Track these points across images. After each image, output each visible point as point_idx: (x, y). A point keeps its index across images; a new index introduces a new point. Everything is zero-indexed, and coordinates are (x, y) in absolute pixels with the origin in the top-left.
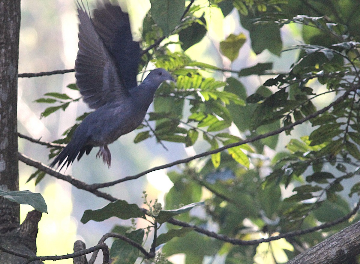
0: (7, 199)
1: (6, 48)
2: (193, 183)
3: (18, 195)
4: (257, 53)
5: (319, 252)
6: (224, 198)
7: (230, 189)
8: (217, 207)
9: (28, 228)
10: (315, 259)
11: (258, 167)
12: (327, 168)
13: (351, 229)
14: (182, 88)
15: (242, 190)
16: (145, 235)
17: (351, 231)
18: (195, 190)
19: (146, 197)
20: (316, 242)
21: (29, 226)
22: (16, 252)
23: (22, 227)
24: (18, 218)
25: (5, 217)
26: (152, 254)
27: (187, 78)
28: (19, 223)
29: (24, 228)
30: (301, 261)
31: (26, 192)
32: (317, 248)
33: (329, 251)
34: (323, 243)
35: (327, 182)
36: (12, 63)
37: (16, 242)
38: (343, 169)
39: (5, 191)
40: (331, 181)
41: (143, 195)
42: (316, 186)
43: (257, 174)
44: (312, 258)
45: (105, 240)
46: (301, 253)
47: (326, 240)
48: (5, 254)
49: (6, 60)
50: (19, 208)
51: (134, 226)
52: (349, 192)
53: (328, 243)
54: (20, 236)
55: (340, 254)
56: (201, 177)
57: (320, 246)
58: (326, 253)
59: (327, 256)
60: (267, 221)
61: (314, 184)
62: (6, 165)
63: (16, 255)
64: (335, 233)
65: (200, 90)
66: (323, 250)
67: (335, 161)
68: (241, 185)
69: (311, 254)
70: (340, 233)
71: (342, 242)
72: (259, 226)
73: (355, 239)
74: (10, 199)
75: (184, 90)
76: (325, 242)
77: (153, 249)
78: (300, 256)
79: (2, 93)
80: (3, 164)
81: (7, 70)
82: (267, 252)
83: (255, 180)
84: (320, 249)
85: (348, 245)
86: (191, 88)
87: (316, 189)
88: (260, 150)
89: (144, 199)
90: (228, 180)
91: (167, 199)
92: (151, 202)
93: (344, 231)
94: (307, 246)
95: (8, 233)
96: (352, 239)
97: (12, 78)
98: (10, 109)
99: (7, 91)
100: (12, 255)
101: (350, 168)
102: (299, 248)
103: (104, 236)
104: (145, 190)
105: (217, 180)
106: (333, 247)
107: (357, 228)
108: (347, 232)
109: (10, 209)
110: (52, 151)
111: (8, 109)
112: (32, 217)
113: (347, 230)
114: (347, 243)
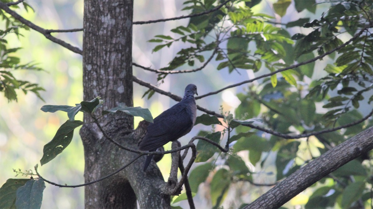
0: (125, 113)
1: (124, 8)
2: (255, 102)
3: (133, 110)
4: (299, 11)
5: (342, 149)
6: (276, 112)
7: (280, 106)
8: (271, 118)
9: (140, 132)
10: (339, 154)
11: (300, 90)
12: (352, 84)
13: (364, 133)
14: (250, 32)
15: (289, 106)
16: (222, 135)
17: (364, 134)
18: (255, 106)
19: (222, 109)
20: (340, 142)
21: (141, 131)
22: (131, 149)
23: (136, 132)
24: (132, 126)
25: (123, 125)
26: (226, 150)
27: (253, 24)
28: (133, 128)
29: (137, 132)
30: (330, 155)
31: (138, 108)
32: (341, 146)
33: (349, 148)
34: (345, 143)
35: (352, 94)
36: (129, 17)
37: (131, 142)
38: (363, 85)
39: (124, 107)
40: (355, 93)
41: (220, 108)
42: (345, 97)
43: (299, 95)
44: (337, 154)
45: (193, 141)
46: (329, 150)
47: (347, 141)
48: (124, 150)
49: (124, 16)
50: (133, 119)
51: (214, 129)
52: (368, 100)
53: (348, 143)
54: (134, 138)
55: (357, 150)
56: (260, 97)
57: (343, 145)
58: (347, 150)
59: (347, 152)
60: (306, 128)
61: (343, 95)
62: (125, 89)
63: (132, 151)
64: (354, 136)
65: (262, 33)
66: (344, 148)
67: (358, 80)
68: (288, 103)
69: (336, 151)
70: (357, 136)
71: (358, 142)
72: (300, 131)
73: (367, 140)
74: (127, 113)
75: (251, 33)
76: (346, 142)
77: (227, 146)
78: (329, 152)
79: (122, 39)
80: (122, 88)
81: (125, 23)
82: (306, 149)
83: (298, 99)
84: (343, 147)
85: (362, 144)
86: (256, 31)
87: (345, 99)
88: (301, 78)
89: (221, 111)
90: (279, 99)
91: (236, 112)
92: (226, 113)
93: (360, 135)
94: (333, 145)
95: (126, 136)
96: (365, 140)
97: (128, 28)
98: (127, 50)
99: (125, 38)
100: (128, 151)
101: (368, 84)
102: (328, 147)
103: (192, 138)
104: (222, 105)
105: (271, 100)
106: (352, 146)
107: (368, 133)
108: (362, 135)
109: (127, 119)
110: (159, 75)
111: (125, 50)
112: (143, 125)
113: (362, 134)
114: (361, 143)
